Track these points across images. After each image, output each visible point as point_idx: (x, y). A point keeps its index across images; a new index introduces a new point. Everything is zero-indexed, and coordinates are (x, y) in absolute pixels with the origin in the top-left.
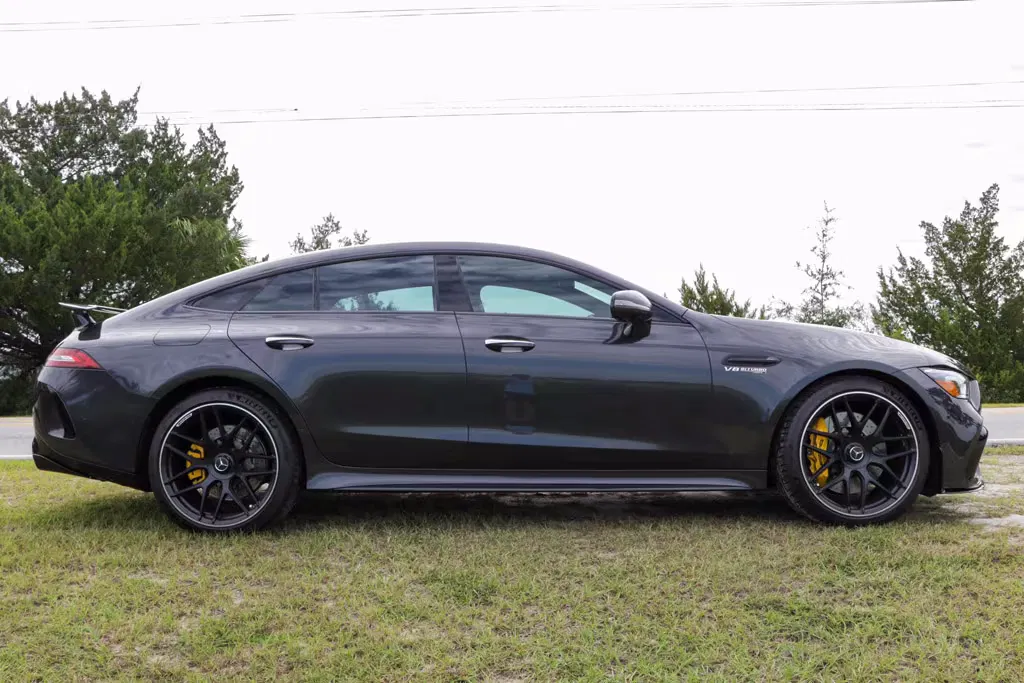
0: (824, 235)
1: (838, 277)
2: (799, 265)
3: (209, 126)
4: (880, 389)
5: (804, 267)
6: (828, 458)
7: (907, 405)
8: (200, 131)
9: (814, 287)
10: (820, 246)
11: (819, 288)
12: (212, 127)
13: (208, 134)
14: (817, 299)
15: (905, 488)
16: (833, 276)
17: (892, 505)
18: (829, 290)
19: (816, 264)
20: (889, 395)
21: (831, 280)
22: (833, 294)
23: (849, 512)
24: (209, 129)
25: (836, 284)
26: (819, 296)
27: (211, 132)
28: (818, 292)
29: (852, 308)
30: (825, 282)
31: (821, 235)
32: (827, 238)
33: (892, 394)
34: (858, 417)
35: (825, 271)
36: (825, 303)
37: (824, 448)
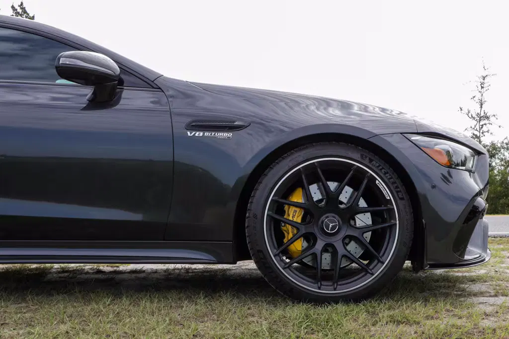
0: (482, 87)
1: (492, 119)
2: (461, 110)
3: (20, 4)
4: (357, 156)
5: (465, 110)
6: (298, 229)
7: (385, 173)
8: (13, 7)
9: (473, 127)
10: (478, 96)
11: (478, 127)
12: (22, 4)
13: (19, 10)
14: (476, 135)
15: (383, 263)
16: (488, 118)
17: (369, 280)
18: (485, 129)
19: (475, 109)
20: (367, 162)
21: (486, 121)
22: (488, 132)
23: (319, 288)
24: (19, 6)
25: (490, 124)
26: (476, 133)
27: (22, 8)
28: (476, 130)
29: (503, 142)
30: (482, 123)
31: (480, 87)
32: (485, 89)
33: (371, 161)
34: (333, 185)
35: (482, 114)
36: (482, 139)
37: (298, 219)
